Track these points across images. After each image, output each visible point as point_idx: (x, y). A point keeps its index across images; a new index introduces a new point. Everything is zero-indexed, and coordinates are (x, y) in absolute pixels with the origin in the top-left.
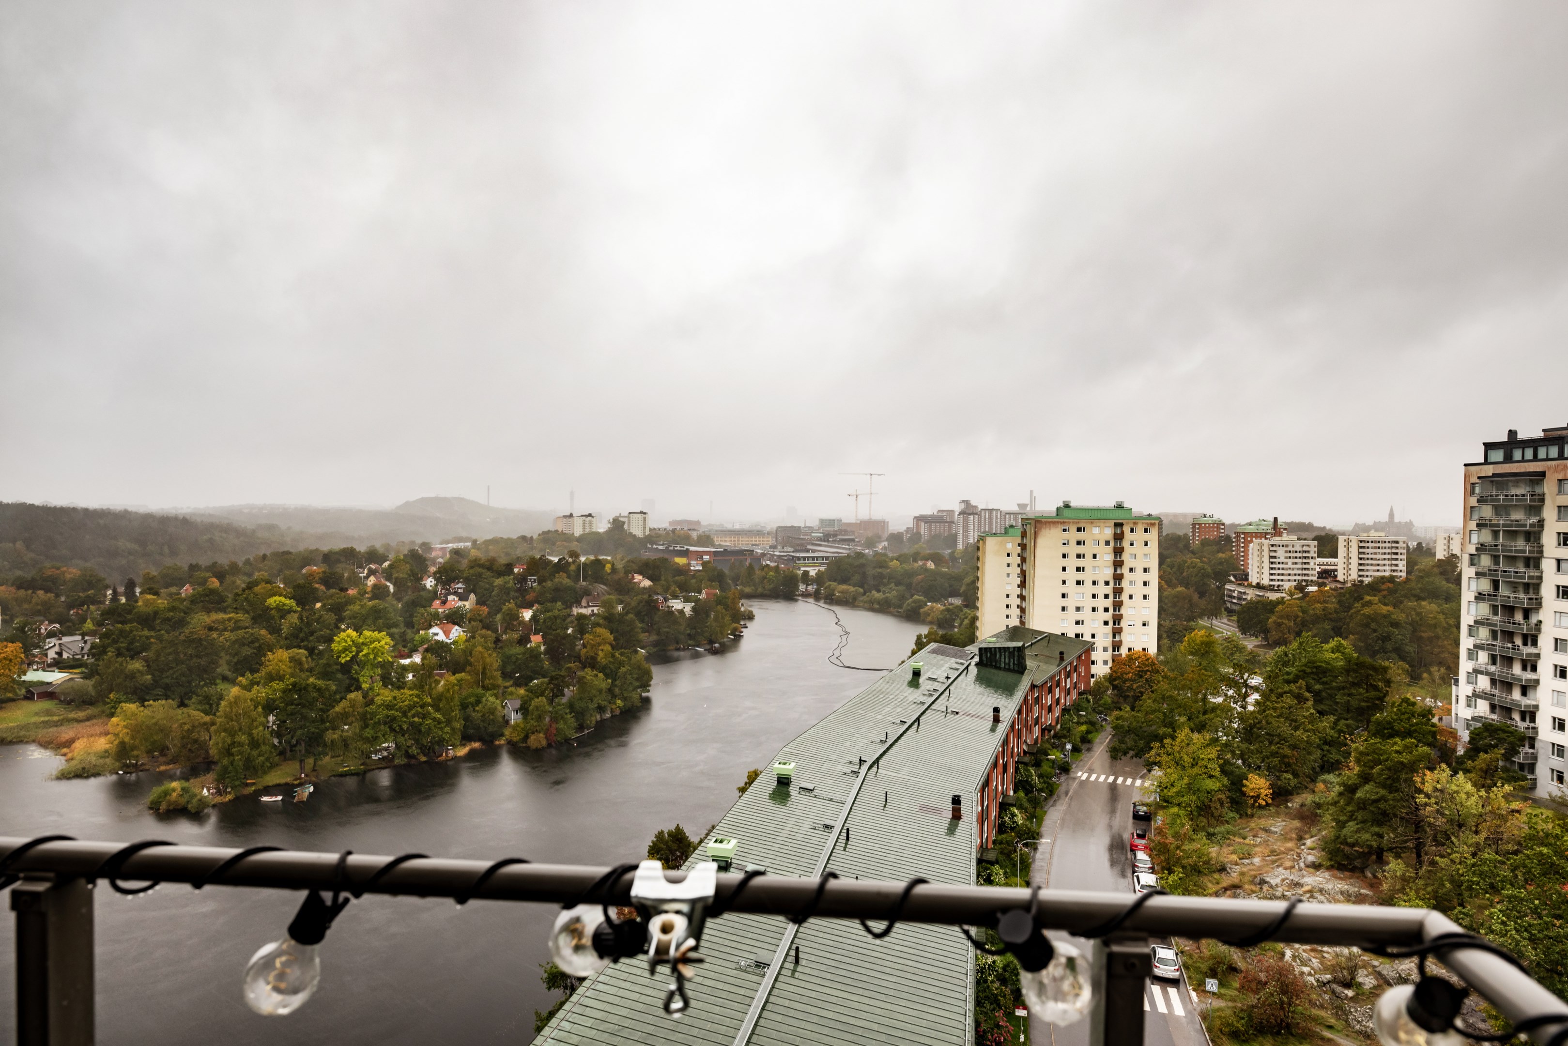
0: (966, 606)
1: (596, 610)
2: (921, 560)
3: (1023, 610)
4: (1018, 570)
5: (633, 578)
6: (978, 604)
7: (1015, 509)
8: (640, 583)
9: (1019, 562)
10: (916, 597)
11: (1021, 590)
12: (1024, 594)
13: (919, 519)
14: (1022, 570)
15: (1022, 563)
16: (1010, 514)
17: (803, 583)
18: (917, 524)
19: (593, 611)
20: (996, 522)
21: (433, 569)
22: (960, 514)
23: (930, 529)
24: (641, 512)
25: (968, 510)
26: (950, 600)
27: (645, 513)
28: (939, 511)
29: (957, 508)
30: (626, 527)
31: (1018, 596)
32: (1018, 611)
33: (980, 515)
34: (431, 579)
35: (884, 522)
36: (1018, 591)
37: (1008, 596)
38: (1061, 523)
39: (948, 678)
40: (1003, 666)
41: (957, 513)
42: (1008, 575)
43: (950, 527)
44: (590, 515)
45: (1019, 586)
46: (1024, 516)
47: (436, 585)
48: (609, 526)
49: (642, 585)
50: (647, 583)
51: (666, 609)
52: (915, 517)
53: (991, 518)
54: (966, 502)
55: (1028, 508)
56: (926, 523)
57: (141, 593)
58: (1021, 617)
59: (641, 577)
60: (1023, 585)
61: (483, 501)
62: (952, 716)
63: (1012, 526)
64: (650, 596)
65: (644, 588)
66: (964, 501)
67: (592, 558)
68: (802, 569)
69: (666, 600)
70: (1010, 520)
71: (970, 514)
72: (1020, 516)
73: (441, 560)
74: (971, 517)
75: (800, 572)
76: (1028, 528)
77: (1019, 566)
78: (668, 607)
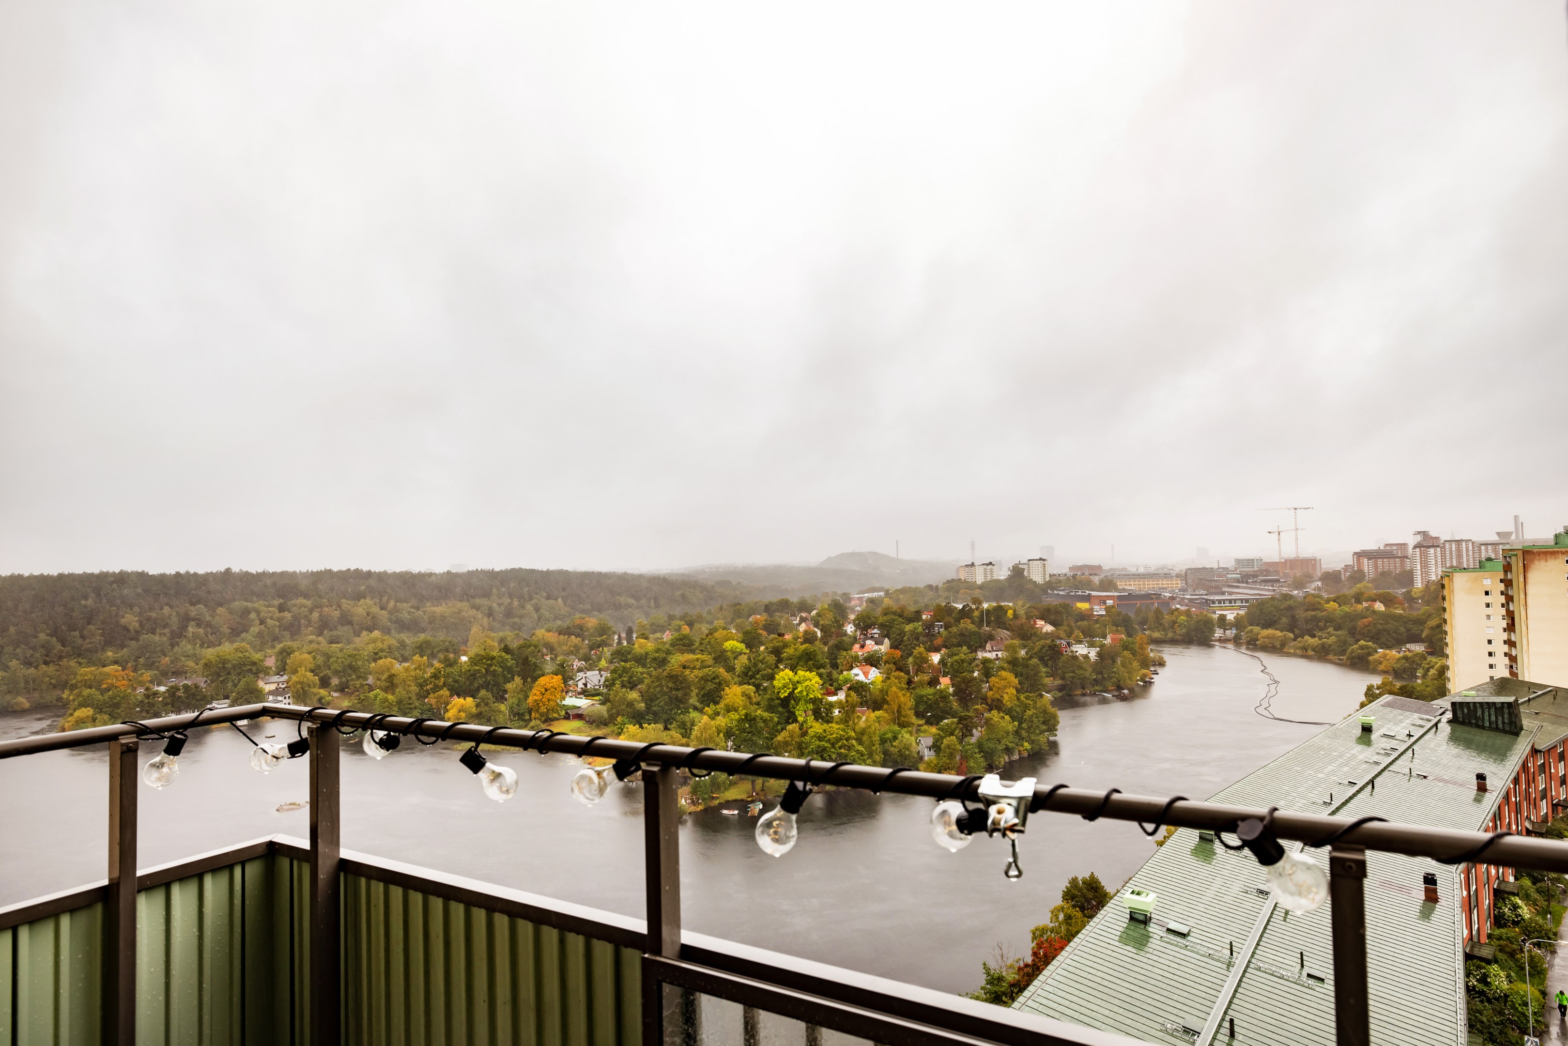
0: (1432, 654)
1: (1000, 654)
2: (1366, 601)
3: (1513, 659)
4: (1503, 611)
5: (1035, 623)
6: (1448, 651)
7: (1495, 538)
8: (1042, 628)
9: (1504, 601)
10: (1362, 642)
11: (1509, 635)
12: (1513, 639)
13: (1359, 555)
14: (1508, 610)
15: (1508, 603)
16: (1486, 544)
17: (1219, 627)
18: (1358, 561)
19: (997, 655)
20: (1468, 555)
21: (852, 617)
22: (1415, 547)
23: (1376, 567)
24: (1041, 559)
25: (1427, 542)
26: (1408, 646)
27: (1044, 560)
28: (1387, 545)
29: (1412, 541)
30: (1026, 573)
31: (1505, 642)
32: (1506, 660)
33: (1444, 547)
34: (851, 625)
35: (1315, 560)
36: (1505, 636)
37: (1490, 642)
38: (1563, 553)
39: (1410, 736)
40: (1487, 724)
41: (1411, 547)
42: (1488, 617)
43: (1402, 564)
44: (990, 564)
45: (1505, 630)
46: (1508, 547)
47: (856, 631)
48: (1009, 573)
49: (1044, 630)
50: (1049, 628)
51: (1070, 654)
52: (1355, 553)
53: (1459, 550)
54: (1424, 534)
55: (1513, 537)
56: (1370, 559)
57: (637, 638)
58: (1511, 667)
59: (1043, 623)
60: (1511, 627)
61: (892, 554)
62: (1419, 780)
63: (1489, 559)
64: (1053, 641)
65: (1047, 633)
66: (1419, 533)
67: (995, 604)
68: (1218, 612)
69: (1069, 644)
70: (1487, 551)
71: (1429, 547)
72: (1501, 547)
73: (858, 608)
74: (1432, 551)
75: (1216, 616)
76: (1513, 561)
77: (1503, 606)
78: (1072, 651)
